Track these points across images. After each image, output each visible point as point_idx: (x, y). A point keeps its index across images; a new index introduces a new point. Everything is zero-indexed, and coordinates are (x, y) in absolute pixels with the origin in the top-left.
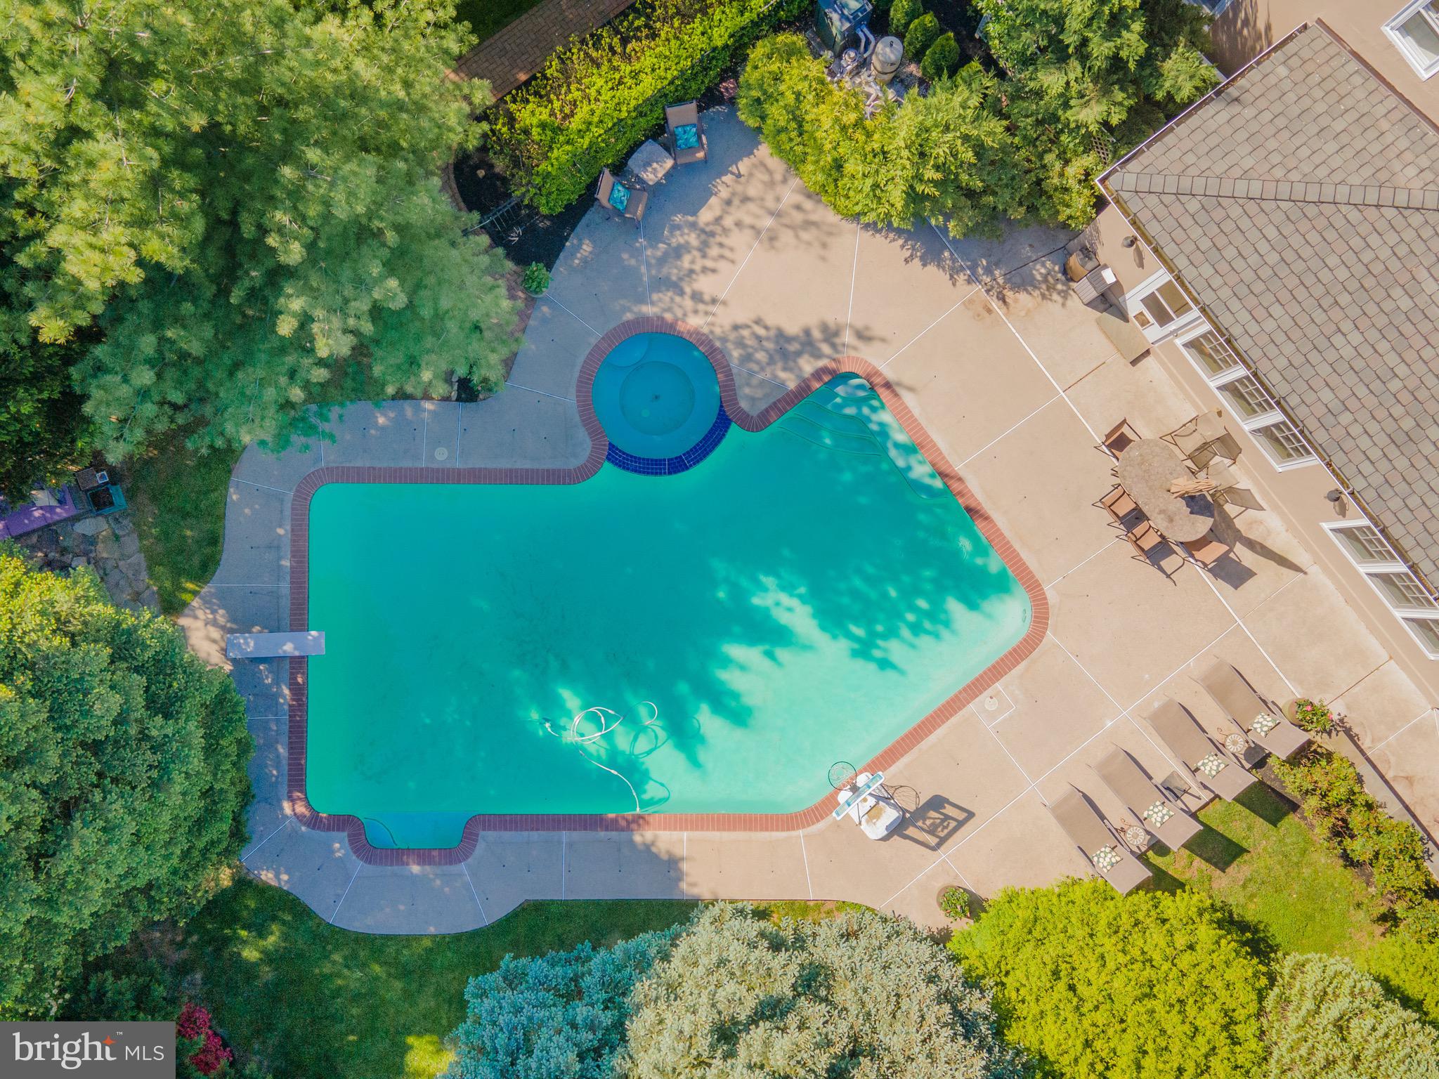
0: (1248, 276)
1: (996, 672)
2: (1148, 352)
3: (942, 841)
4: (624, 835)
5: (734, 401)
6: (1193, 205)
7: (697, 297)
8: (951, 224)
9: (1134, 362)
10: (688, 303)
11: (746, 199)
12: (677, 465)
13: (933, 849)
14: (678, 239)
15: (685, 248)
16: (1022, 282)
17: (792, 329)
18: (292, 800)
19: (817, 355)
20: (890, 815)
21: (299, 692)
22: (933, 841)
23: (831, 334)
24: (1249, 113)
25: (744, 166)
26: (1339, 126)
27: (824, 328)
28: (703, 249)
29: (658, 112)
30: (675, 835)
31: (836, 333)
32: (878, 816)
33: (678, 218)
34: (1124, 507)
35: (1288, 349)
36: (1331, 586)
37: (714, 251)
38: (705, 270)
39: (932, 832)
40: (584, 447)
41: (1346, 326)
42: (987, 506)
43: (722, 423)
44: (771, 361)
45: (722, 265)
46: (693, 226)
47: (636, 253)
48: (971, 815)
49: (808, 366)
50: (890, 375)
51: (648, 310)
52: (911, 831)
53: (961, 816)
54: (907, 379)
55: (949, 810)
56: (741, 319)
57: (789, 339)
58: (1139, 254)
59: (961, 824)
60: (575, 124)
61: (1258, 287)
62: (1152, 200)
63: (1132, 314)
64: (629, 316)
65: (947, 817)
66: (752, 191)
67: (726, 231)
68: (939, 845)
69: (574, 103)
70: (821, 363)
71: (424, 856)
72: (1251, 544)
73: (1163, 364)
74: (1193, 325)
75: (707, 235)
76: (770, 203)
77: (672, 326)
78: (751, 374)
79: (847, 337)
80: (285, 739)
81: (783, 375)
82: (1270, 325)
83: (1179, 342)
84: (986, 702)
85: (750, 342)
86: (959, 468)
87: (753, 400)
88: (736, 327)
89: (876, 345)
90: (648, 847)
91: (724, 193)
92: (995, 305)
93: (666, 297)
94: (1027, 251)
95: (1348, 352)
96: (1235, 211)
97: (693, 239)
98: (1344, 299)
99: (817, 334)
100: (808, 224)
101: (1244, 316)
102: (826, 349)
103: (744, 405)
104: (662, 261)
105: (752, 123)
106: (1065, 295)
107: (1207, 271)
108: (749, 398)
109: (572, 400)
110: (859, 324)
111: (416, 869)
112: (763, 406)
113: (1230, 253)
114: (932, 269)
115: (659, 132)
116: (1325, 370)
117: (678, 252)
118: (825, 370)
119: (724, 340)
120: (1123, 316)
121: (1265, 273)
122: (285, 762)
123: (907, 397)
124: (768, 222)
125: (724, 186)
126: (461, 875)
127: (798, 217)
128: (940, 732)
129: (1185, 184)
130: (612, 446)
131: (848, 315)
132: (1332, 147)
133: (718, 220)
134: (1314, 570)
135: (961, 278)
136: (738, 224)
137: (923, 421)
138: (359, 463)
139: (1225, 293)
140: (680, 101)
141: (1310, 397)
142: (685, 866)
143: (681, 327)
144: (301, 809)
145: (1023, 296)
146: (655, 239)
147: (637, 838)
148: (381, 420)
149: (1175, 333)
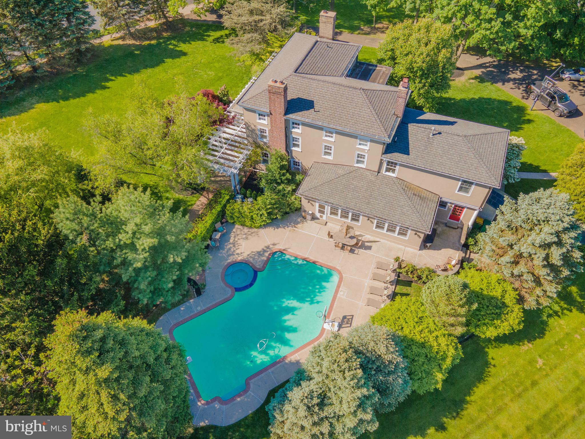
0: (328, 194)
1: (338, 287)
2: (327, 222)
3: (351, 324)
4: (283, 363)
5: (256, 268)
6: (313, 190)
7: (238, 254)
8: (277, 216)
9: (326, 225)
10: (237, 256)
11: (238, 235)
12: (251, 285)
13: (350, 327)
14: (228, 247)
15: (231, 247)
16: (298, 223)
17: (259, 249)
18: (199, 401)
19: (268, 251)
20: (336, 324)
21: (190, 375)
22: (349, 325)
23: (268, 247)
24: (312, 176)
25: (234, 230)
26: (326, 171)
27: (266, 247)
28: (234, 246)
29: (213, 227)
30: (294, 356)
31: (269, 247)
32: (334, 326)
33: (226, 244)
34: (340, 245)
35: (342, 200)
36: (386, 242)
37: (237, 245)
38: (237, 249)
39: (347, 323)
40: (229, 291)
41: (348, 193)
42: (316, 260)
43: (256, 273)
44: (259, 257)
45: (239, 247)
46: (230, 243)
47: (221, 253)
48: (353, 316)
49: (267, 254)
50: (283, 248)
51: (229, 261)
52: (343, 326)
53: (351, 317)
54: (287, 247)
55: (348, 317)
56: (248, 253)
57: (260, 252)
58: (311, 203)
59: (352, 319)
60: (199, 234)
61: (331, 195)
62: (306, 192)
63: (319, 217)
64: (226, 264)
65: (348, 319)
66: (238, 233)
67: (237, 241)
68: (351, 325)
69: (197, 231)
70: (269, 253)
71: (239, 395)
72: (367, 242)
73: (330, 222)
74: (328, 209)
75: (234, 244)
76: (243, 233)
77: (236, 261)
78: (256, 261)
79: (271, 246)
80: (191, 388)
81: (263, 258)
82: (337, 199)
83: (329, 215)
84: (340, 294)
85: (253, 256)
86: (306, 256)
87: (259, 265)
88: (248, 255)
89: (278, 245)
90: (290, 362)
91: (233, 236)
92: (295, 229)
93: (232, 257)
94: (295, 218)
95: (351, 197)
96: (320, 188)
97: (231, 246)
98: (344, 190)
99: (265, 249)
100: (252, 233)
101: (332, 200)
102: (268, 250)
103: (258, 267)
104: (227, 252)
105: (232, 221)
106: (306, 221)
107: (322, 197)
108: (258, 266)
109: (222, 284)
110: (272, 243)
111: (239, 399)
112: (262, 265)
113: (323, 193)
114: (279, 229)
115: (215, 230)
116: (349, 200)
117: (230, 249)
118: (270, 253)
119: (247, 258)
120: (318, 219)
121: (330, 193)
122: (194, 393)
123: (289, 250)
124: (244, 236)
125: (232, 235)
126: (250, 394)
127: (250, 233)
128: (335, 303)
129: (310, 188)
130: (235, 288)
131: (268, 243)
132: (327, 174)
133: (234, 240)
134: (381, 240)
135: (286, 228)
136: (238, 239)
137: (294, 252)
138: (181, 320)
139: (327, 198)
140: (216, 223)
141: (350, 205)
142: (301, 361)
143: (238, 260)
144: (203, 402)
145: (299, 225)
146: (223, 249)
147: (287, 361)
148: (182, 309)
149: (327, 214)
